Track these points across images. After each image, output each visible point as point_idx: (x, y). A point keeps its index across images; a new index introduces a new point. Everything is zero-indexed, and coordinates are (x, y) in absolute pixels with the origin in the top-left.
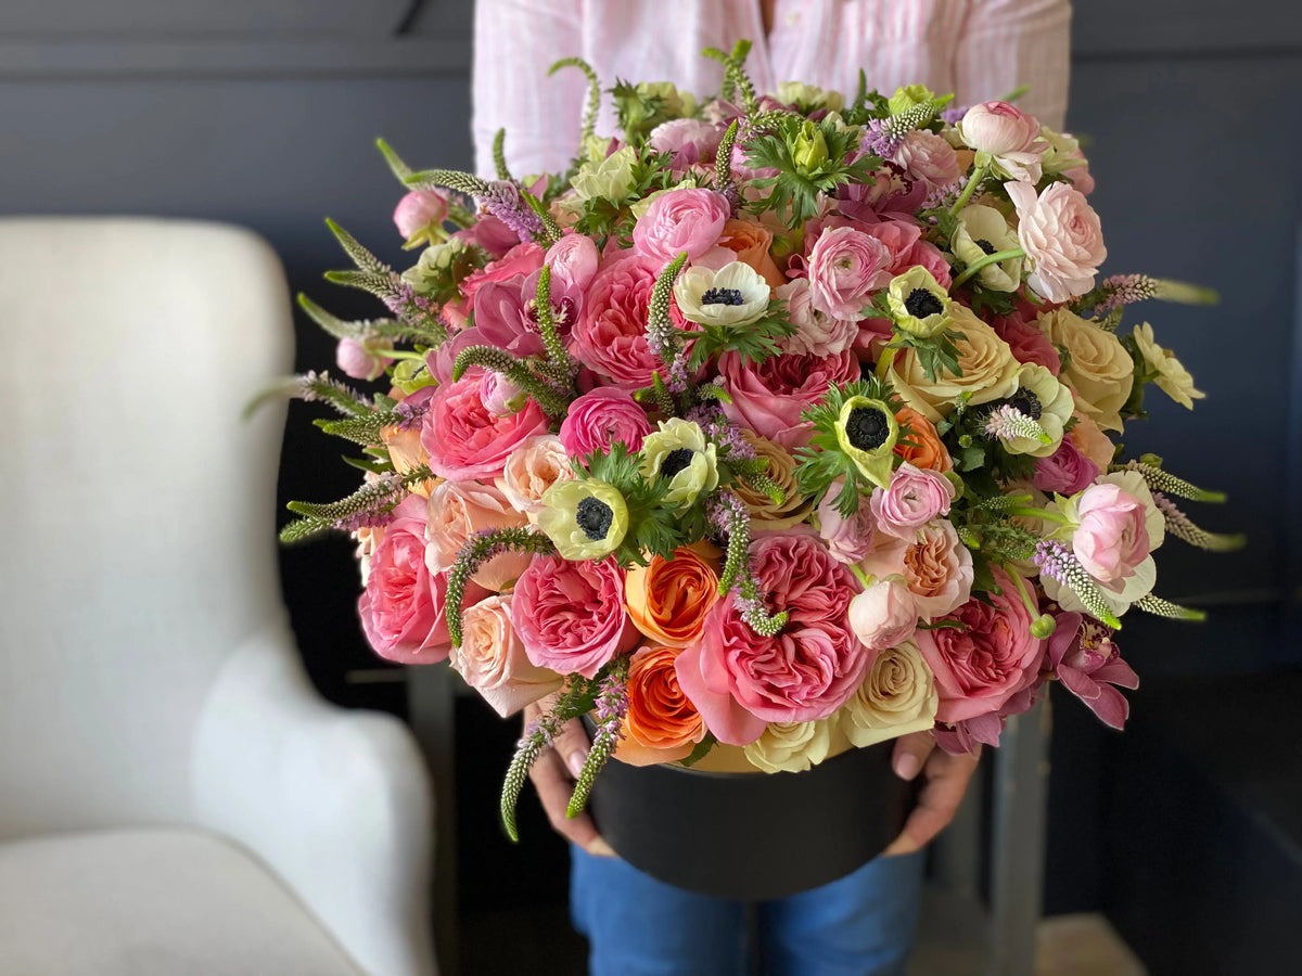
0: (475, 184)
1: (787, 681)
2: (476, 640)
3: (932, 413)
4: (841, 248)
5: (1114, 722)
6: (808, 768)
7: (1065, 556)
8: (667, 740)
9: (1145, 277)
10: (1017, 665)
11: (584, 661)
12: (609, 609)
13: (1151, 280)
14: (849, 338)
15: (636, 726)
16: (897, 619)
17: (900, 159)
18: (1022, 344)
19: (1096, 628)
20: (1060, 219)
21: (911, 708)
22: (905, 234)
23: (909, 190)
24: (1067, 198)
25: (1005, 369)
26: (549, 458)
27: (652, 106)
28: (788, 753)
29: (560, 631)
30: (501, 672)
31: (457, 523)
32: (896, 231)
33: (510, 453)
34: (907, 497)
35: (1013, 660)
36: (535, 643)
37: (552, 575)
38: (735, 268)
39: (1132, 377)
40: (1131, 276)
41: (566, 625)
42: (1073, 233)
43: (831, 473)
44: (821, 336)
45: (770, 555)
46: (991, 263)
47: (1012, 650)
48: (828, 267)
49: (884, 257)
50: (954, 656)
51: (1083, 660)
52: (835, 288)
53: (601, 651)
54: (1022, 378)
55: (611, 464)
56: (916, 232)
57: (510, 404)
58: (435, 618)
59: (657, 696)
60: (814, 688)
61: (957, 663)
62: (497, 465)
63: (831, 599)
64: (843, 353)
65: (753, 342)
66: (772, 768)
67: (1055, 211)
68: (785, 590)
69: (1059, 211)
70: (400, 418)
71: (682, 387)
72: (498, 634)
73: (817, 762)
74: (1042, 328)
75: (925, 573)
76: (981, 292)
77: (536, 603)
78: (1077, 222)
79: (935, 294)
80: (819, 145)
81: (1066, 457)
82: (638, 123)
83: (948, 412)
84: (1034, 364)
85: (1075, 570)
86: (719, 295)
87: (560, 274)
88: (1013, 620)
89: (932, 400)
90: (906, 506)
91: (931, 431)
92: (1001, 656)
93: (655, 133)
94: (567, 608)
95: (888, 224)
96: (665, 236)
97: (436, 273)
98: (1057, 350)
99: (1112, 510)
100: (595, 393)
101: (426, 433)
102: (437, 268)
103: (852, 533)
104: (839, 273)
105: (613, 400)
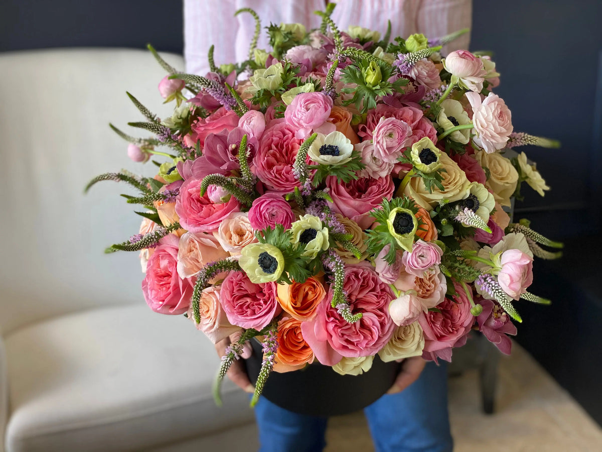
0: (204, 81)
1: (356, 338)
3: (428, 207)
4: (389, 128)
6: (361, 373)
7: (493, 282)
8: (296, 361)
9: (526, 134)
10: (461, 326)
11: (256, 323)
12: (269, 298)
13: (529, 136)
14: (390, 169)
15: (282, 356)
16: (413, 314)
17: (413, 74)
20: (493, 114)
21: (412, 346)
22: (415, 114)
23: (417, 91)
24: (497, 102)
25: (463, 185)
26: (241, 225)
28: (353, 367)
29: (244, 307)
30: (214, 323)
31: (194, 253)
32: (411, 113)
33: (221, 221)
34: (420, 256)
35: (460, 323)
36: (232, 313)
37: (240, 280)
38: (335, 134)
40: (520, 134)
41: (247, 304)
42: (499, 121)
43: (384, 243)
44: (376, 168)
45: (349, 277)
46: (457, 130)
47: (460, 318)
48: (382, 137)
49: (409, 132)
50: (433, 323)
51: (493, 323)
52: (385, 147)
53: (265, 318)
54: (471, 190)
55: (276, 236)
56: (420, 114)
57: (223, 199)
58: (181, 296)
59: (291, 340)
60: (369, 342)
61: (434, 326)
62: (215, 226)
63: (378, 298)
64: (387, 176)
65: (344, 172)
66: (343, 373)
67: (491, 110)
68: (356, 293)
69: (493, 109)
70: (164, 197)
71: (309, 193)
72: (213, 306)
73: (366, 370)
74: (477, 159)
75: (424, 287)
76: (451, 143)
77: (233, 294)
78: (501, 115)
79: (434, 151)
80: (378, 73)
83: (435, 206)
84: (477, 183)
85: (498, 290)
86: (327, 148)
87: (247, 130)
88: (461, 306)
89: (428, 200)
90: (419, 260)
91: (427, 216)
92: (454, 320)
93: (290, 52)
94: (247, 296)
95: (406, 109)
96: (302, 117)
97: (181, 120)
98: (484, 170)
99: (518, 263)
100: (266, 196)
101: (178, 206)
102: (181, 118)
103: (391, 269)
104: (387, 140)
105: (275, 200)
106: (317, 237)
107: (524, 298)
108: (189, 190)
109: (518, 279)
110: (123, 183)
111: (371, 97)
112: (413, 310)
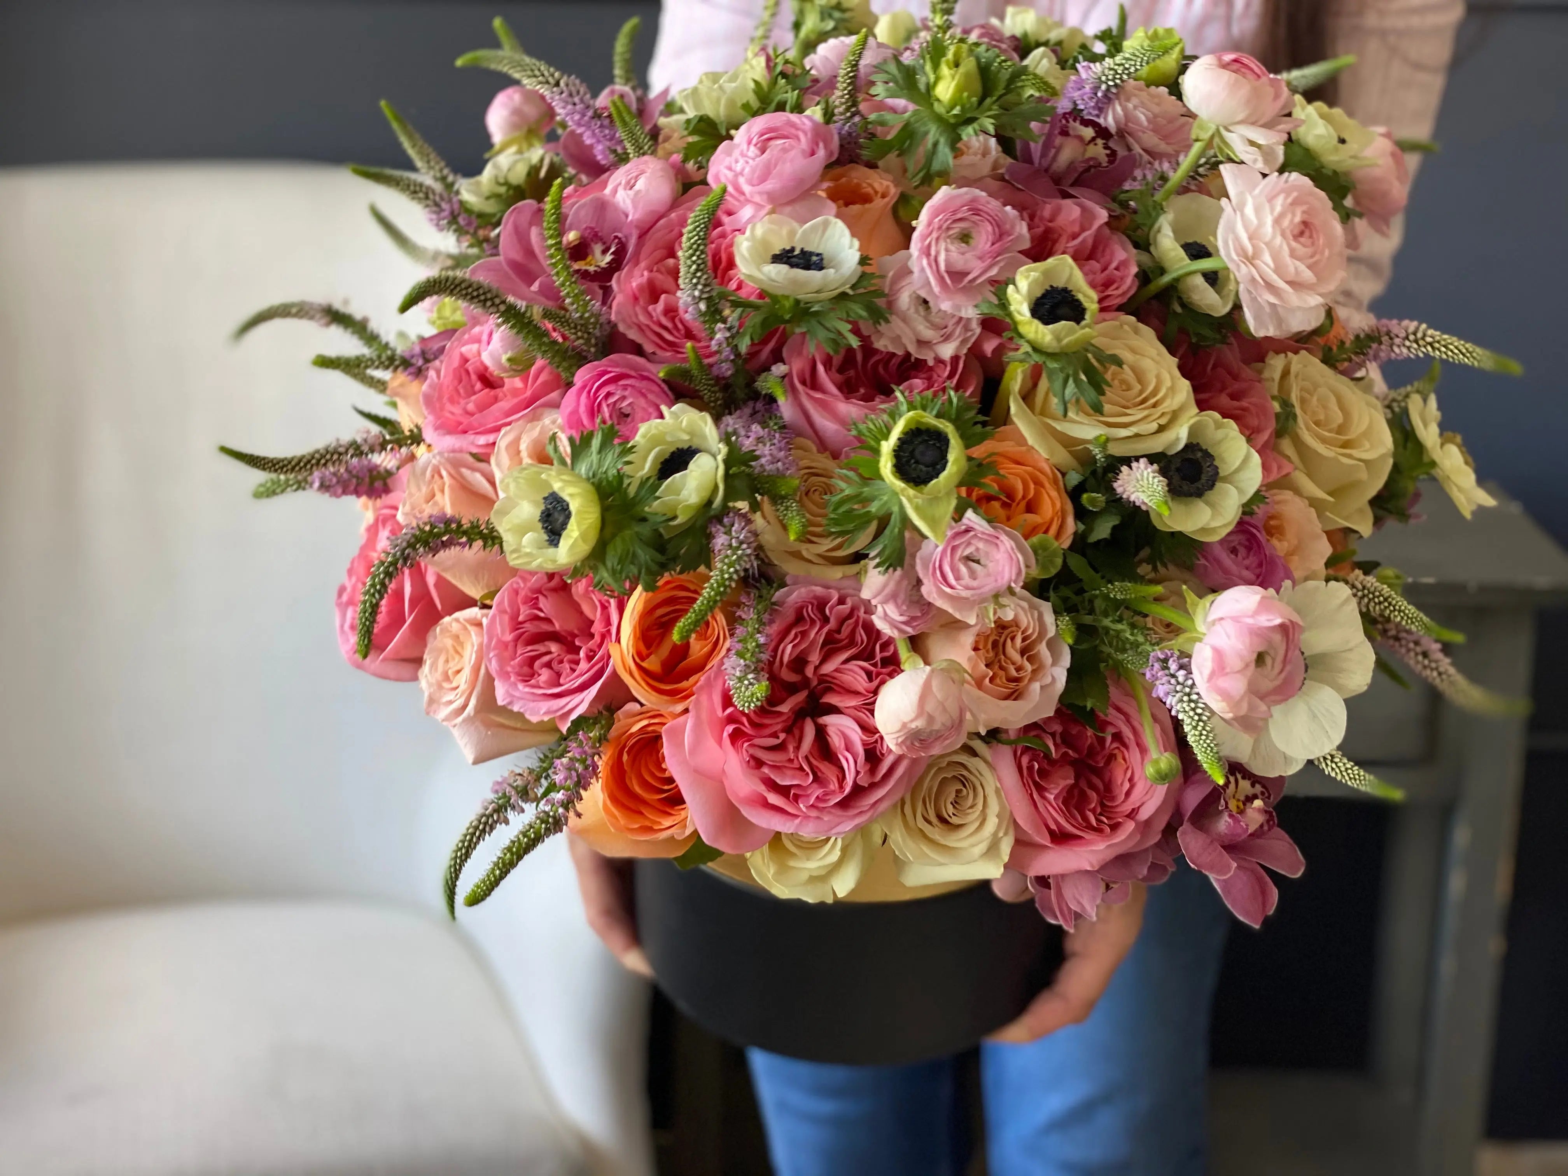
0: (543, 75)
1: (794, 777)
2: (447, 661)
3: (1062, 456)
4: (959, 216)
5: (1247, 914)
6: (830, 901)
7: (1181, 674)
9: (1424, 326)
10: (1132, 814)
11: (555, 708)
12: (600, 646)
13: (1430, 332)
14: (964, 341)
15: (608, 802)
16: (931, 719)
17: (1109, 121)
18: (1229, 390)
19: (1253, 785)
20: (1277, 221)
21: (973, 846)
22: (1087, 216)
23: (1111, 162)
24: (1295, 194)
27: (830, 16)
28: (804, 876)
29: (537, 664)
30: (465, 707)
31: (436, 504)
32: (1076, 212)
33: (509, 424)
34: (968, 559)
35: (1127, 808)
36: (505, 675)
37: (539, 591)
38: (826, 225)
39: (1391, 461)
40: (1406, 323)
41: (546, 659)
42: (1294, 244)
43: (874, 510)
44: (928, 333)
45: (801, 608)
46: (1195, 272)
47: (1128, 794)
48: (938, 239)
49: (1020, 237)
50: (1041, 790)
51: (1224, 824)
52: (944, 268)
53: (578, 698)
54: (1192, 431)
55: (594, 454)
56: (1103, 215)
57: (509, 360)
58: (405, 622)
59: (643, 771)
60: (826, 794)
61: (1044, 798)
62: (491, 438)
63: (870, 679)
64: (955, 359)
65: (828, 325)
66: (782, 891)
67: (1272, 210)
69: (1278, 209)
70: (406, 363)
71: (726, 369)
72: (469, 656)
73: (842, 894)
74: (1266, 374)
75: (1001, 668)
76: (1179, 310)
77: (516, 625)
78: (1306, 229)
79: (1080, 297)
80: (967, 75)
81: (1249, 549)
83: (1084, 459)
84: (1217, 415)
85: (1189, 695)
86: (796, 254)
87: (621, 204)
88: (1134, 755)
91: (1055, 482)
92: (1113, 798)
93: (822, 49)
94: (554, 636)
95: (1068, 202)
96: (743, 169)
97: (503, 188)
98: (1276, 406)
99: (1250, 621)
100: (611, 360)
101: (430, 386)
102: (506, 183)
103: (902, 596)
104: (952, 248)
105: (633, 373)
106: (691, 465)
108: (464, 349)
109: (1238, 665)
111: (942, 140)
112: (930, 707)
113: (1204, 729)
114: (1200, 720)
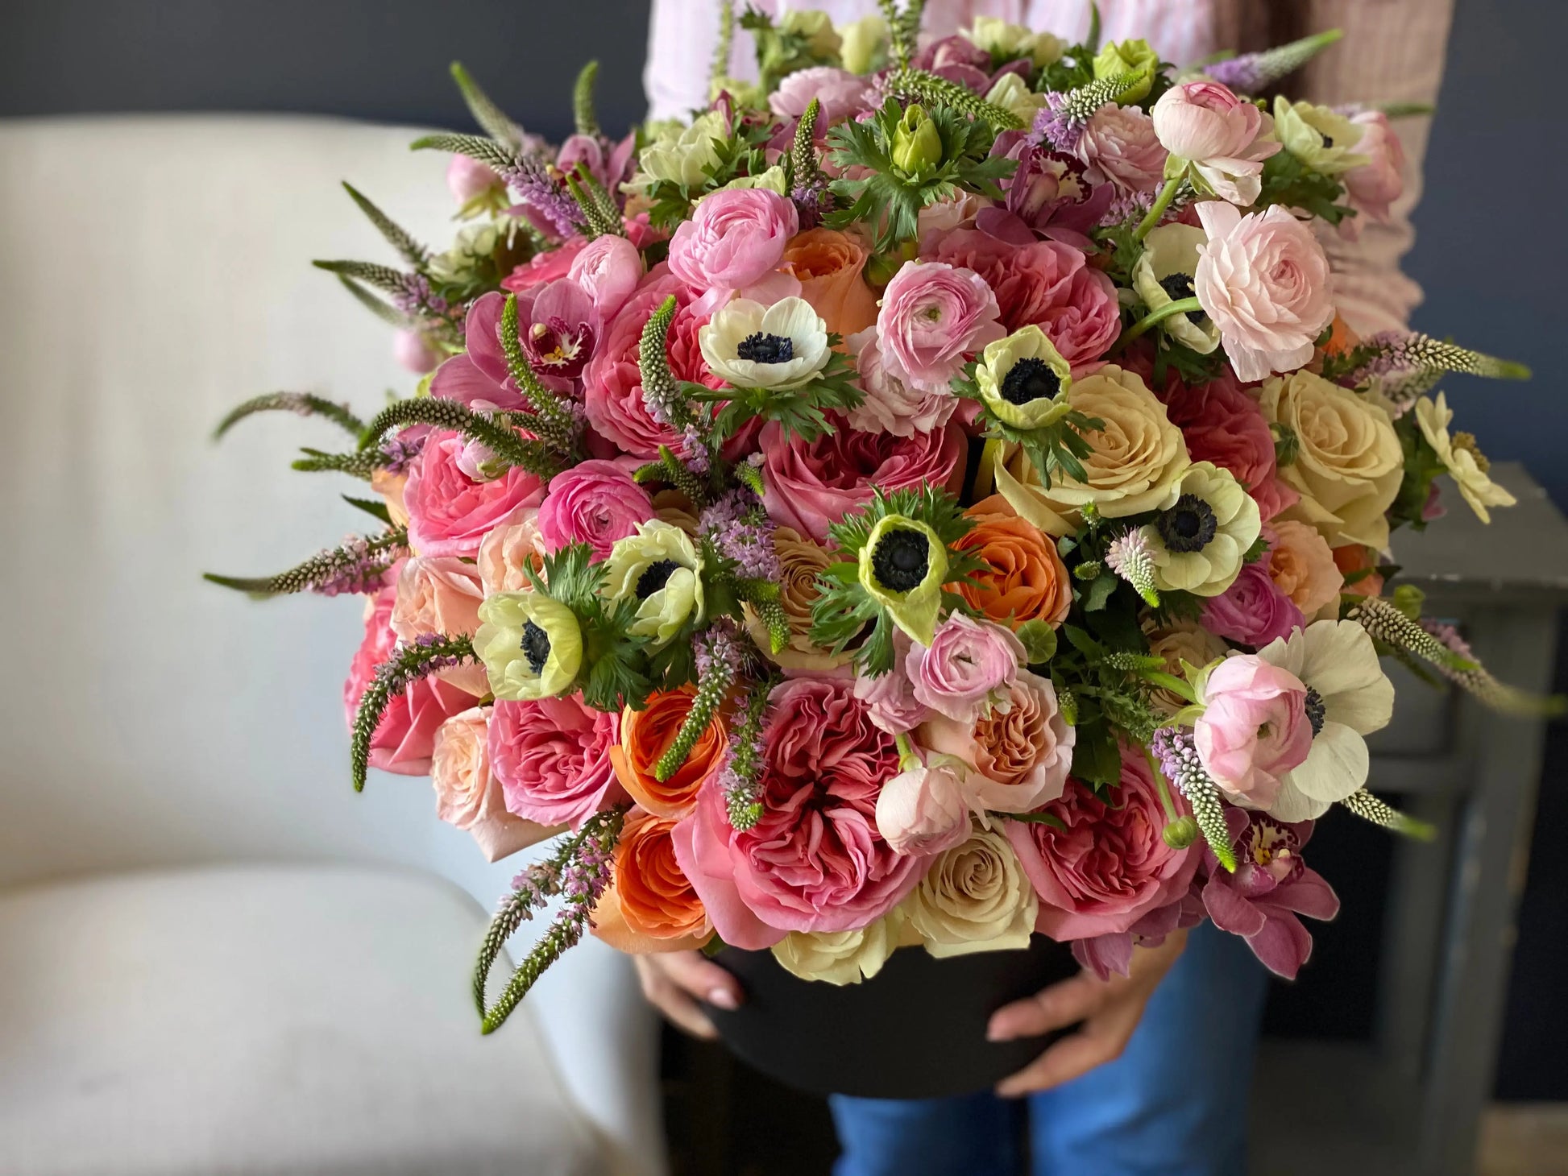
0: (497, 155)
1: (804, 877)
2: (456, 762)
3: (1054, 523)
4: (924, 292)
6: (858, 981)
7: (1187, 751)
8: (667, 928)
9: (1424, 337)
10: (1156, 874)
11: (563, 813)
12: (602, 747)
13: (1431, 343)
14: (944, 413)
15: (626, 904)
16: (931, 823)
17: (1081, 152)
18: (1226, 424)
19: (1279, 832)
20: (1255, 264)
21: (997, 920)
22: (1065, 259)
23: (1085, 197)
24: (1272, 234)
25: (1166, 470)
26: (535, 542)
27: (792, 45)
28: (830, 960)
29: (543, 767)
30: (478, 807)
31: (426, 611)
32: (1052, 256)
33: (491, 528)
34: (959, 657)
35: (1151, 866)
36: (512, 781)
38: (792, 306)
39: (1402, 473)
41: (551, 761)
42: (1274, 287)
43: (858, 615)
44: (903, 409)
45: (798, 704)
46: (1179, 312)
47: (1151, 852)
48: (904, 318)
49: (989, 306)
50: (1060, 861)
51: (1251, 877)
52: (911, 347)
53: (583, 803)
54: (1185, 484)
55: (570, 576)
56: (1080, 258)
57: (483, 468)
58: (410, 724)
59: (658, 870)
60: (840, 891)
61: (1061, 865)
62: (474, 543)
63: (874, 772)
64: (936, 431)
65: (801, 413)
66: (810, 974)
67: (1249, 253)
68: (817, 753)
69: (1255, 253)
70: (387, 460)
72: (476, 760)
73: (869, 975)
74: (1264, 401)
75: (1005, 751)
76: (1167, 347)
77: (518, 728)
78: (1286, 269)
81: (1255, 593)
82: (776, 66)
83: (1076, 524)
84: (1211, 464)
85: (1195, 774)
86: (762, 343)
87: (586, 287)
88: (1153, 815)
89: (1057, 507)
90: (954, 670)
91: (1048, 549)
92: (1136, 858)
93: (785, 83)
94: (558, 737)
95: (1043, 246)
96: (702, 255)
97: (472, 262)
98: (1276, 436)
99: (1248, 694)
100: (585, 467)
101: (412, 484)
102: (475, 255)
103: (895, 693)
104: (918, 326)
105: (605, 479)
106: (668, 584)
107: (1360, 813)
108: (442, 444)
109: (1241, 742)
110: (318, 420)
111: (904, 206)
112: (929, 812)
113: (1212, 811)
114: (1208, 801)
